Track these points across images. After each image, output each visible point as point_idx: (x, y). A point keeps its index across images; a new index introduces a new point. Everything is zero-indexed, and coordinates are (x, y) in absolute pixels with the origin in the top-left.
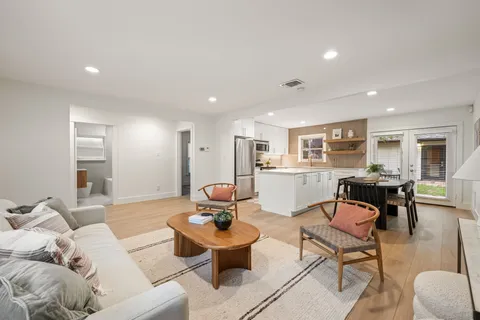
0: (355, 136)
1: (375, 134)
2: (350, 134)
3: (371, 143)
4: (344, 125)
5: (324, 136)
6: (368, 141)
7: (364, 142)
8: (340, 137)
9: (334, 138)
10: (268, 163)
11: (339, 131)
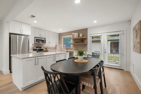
0: (83, 36)
1: (90, 35)
2: (81, 35)
3: (89, 40)
4: (79, 31)
5: (71, 36)
6: (88, 38)
7: (86, 39)
8: (77, 37)
9: (75, 37)
10: (46, 49)
11: (77, 34)
